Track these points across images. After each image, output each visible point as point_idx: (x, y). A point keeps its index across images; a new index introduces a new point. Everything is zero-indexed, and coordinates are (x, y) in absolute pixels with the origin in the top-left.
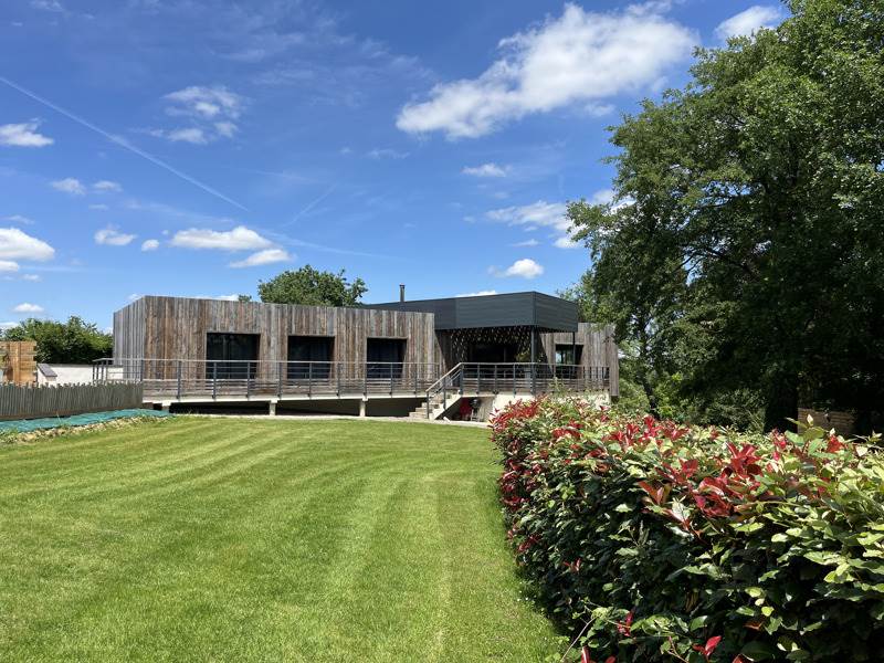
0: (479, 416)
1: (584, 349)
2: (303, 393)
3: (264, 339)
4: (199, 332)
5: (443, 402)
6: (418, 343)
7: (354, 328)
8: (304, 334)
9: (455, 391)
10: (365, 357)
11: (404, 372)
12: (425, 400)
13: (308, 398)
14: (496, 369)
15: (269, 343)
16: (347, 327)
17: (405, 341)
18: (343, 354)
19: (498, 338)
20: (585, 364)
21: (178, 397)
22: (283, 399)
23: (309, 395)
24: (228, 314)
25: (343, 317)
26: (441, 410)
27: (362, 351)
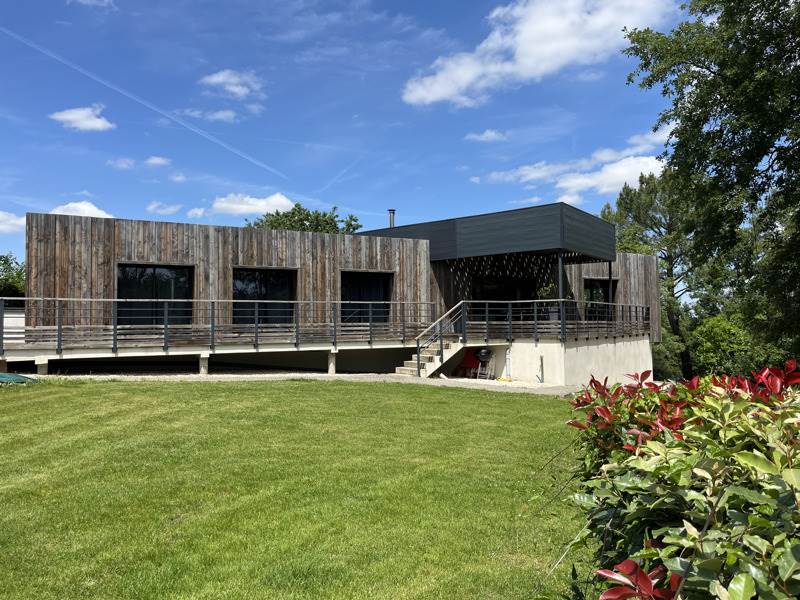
0: (489, 372)
1: (619, 285)
2: (246, 344)
3: (200, 271)
4: (107, 262)
5: (440, 353)
6: (409, 279)
7: (323, 258)
8: (255, 265)
9: (455, 339)
10: (339, 296)
11: (391, 314)
12: (415, 351)
13: (254, 351)
14: (510, 308)
15: (207, 278)
16: (314, 258)
17: (392, 274)
18: (309, 292)
19: (511, 273)
20: (620, 302)
21: (59, 351)
22: (218, 352)
23: (256, 346)
24: (148, 238)
25: (308, 244)
26: (437, 364)
27: (334, 287)
